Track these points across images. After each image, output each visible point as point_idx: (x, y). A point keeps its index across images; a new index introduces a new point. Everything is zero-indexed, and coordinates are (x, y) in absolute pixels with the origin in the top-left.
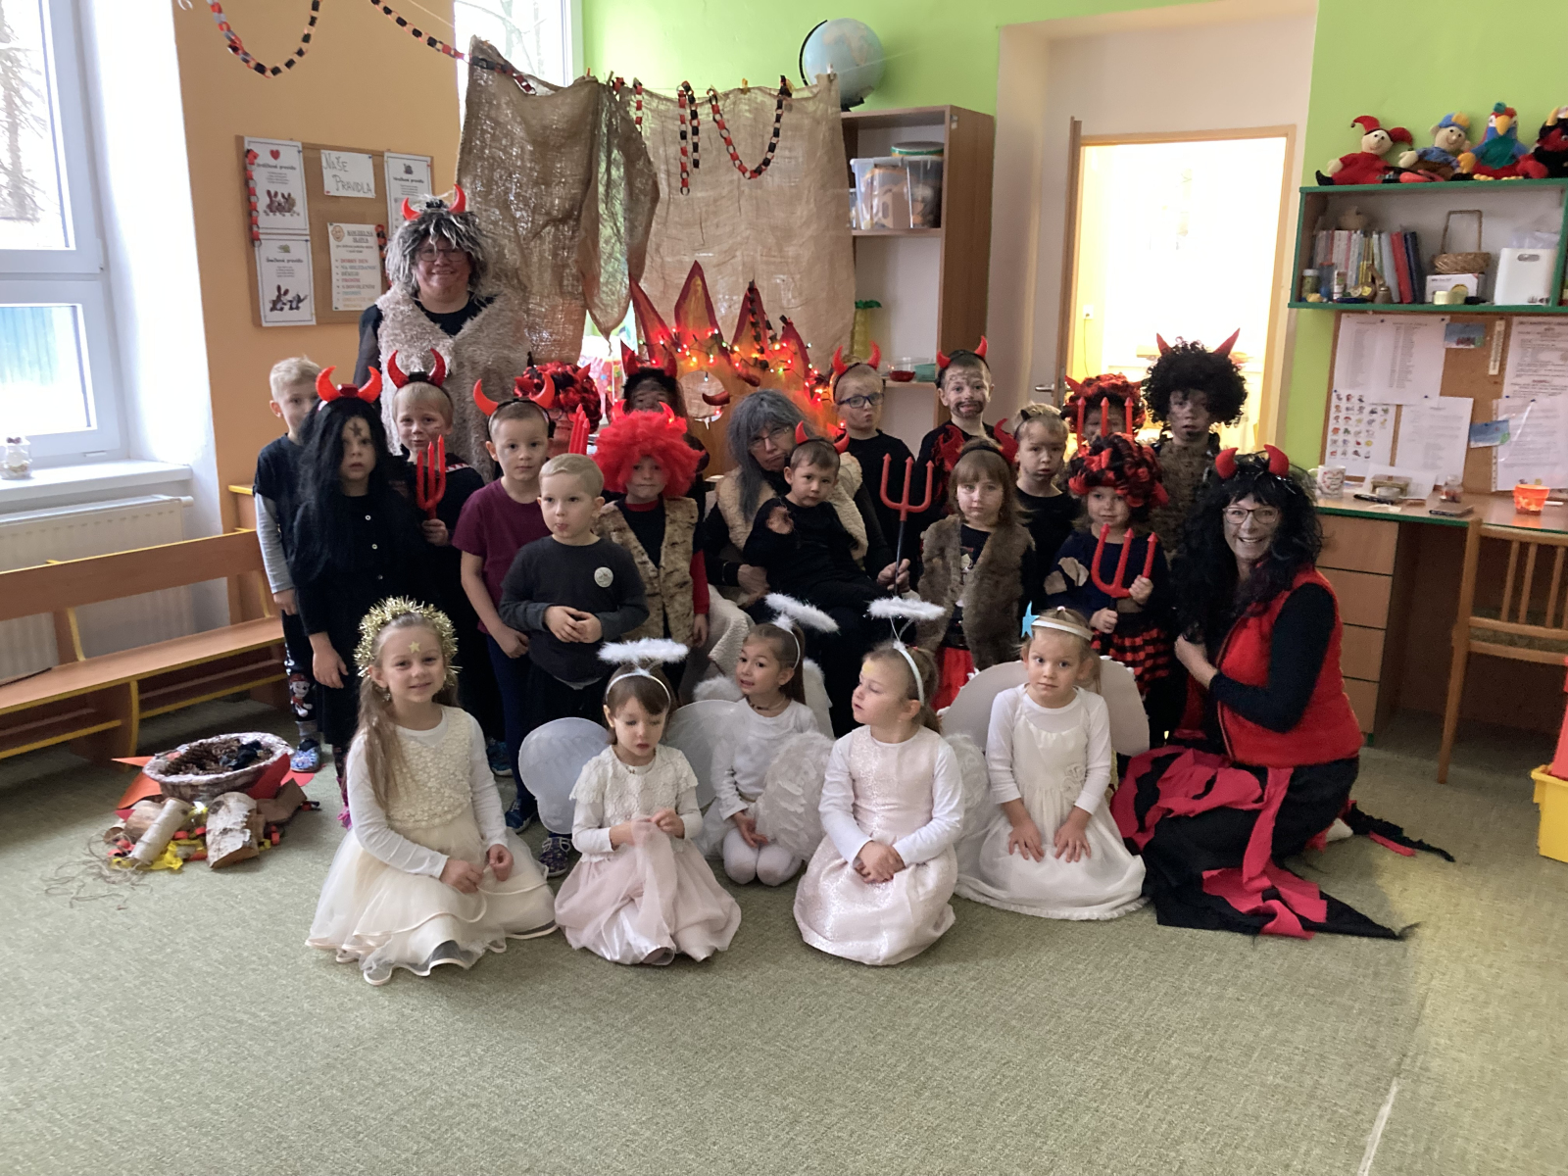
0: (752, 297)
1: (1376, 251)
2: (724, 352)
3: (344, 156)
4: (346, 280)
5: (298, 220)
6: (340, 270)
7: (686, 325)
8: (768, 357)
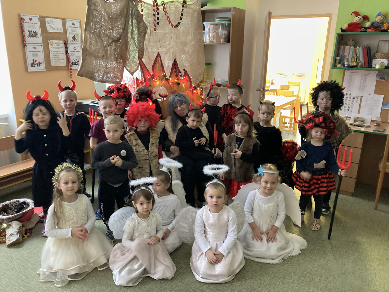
0: (175, 64)
1: (358, 52)
2: (167, 80)
3: (53, 20)
4: (55, 57)
5: (39, 39)
6: (53, 54)
7: (155, 72)
8: (180, 81)
